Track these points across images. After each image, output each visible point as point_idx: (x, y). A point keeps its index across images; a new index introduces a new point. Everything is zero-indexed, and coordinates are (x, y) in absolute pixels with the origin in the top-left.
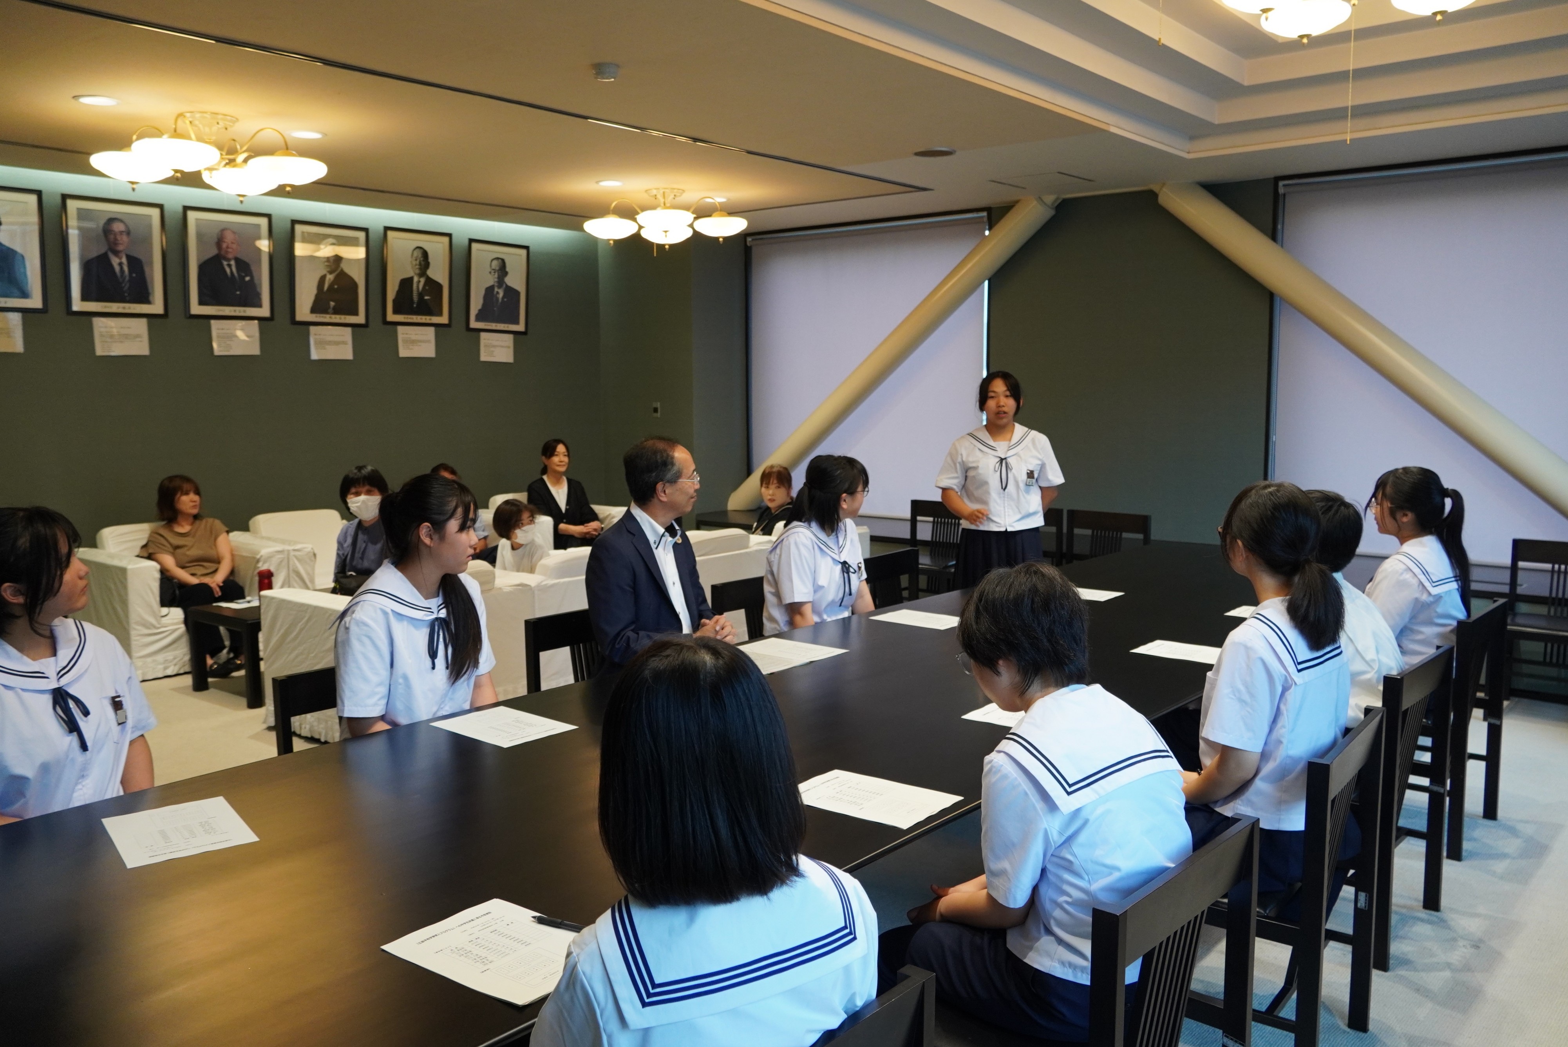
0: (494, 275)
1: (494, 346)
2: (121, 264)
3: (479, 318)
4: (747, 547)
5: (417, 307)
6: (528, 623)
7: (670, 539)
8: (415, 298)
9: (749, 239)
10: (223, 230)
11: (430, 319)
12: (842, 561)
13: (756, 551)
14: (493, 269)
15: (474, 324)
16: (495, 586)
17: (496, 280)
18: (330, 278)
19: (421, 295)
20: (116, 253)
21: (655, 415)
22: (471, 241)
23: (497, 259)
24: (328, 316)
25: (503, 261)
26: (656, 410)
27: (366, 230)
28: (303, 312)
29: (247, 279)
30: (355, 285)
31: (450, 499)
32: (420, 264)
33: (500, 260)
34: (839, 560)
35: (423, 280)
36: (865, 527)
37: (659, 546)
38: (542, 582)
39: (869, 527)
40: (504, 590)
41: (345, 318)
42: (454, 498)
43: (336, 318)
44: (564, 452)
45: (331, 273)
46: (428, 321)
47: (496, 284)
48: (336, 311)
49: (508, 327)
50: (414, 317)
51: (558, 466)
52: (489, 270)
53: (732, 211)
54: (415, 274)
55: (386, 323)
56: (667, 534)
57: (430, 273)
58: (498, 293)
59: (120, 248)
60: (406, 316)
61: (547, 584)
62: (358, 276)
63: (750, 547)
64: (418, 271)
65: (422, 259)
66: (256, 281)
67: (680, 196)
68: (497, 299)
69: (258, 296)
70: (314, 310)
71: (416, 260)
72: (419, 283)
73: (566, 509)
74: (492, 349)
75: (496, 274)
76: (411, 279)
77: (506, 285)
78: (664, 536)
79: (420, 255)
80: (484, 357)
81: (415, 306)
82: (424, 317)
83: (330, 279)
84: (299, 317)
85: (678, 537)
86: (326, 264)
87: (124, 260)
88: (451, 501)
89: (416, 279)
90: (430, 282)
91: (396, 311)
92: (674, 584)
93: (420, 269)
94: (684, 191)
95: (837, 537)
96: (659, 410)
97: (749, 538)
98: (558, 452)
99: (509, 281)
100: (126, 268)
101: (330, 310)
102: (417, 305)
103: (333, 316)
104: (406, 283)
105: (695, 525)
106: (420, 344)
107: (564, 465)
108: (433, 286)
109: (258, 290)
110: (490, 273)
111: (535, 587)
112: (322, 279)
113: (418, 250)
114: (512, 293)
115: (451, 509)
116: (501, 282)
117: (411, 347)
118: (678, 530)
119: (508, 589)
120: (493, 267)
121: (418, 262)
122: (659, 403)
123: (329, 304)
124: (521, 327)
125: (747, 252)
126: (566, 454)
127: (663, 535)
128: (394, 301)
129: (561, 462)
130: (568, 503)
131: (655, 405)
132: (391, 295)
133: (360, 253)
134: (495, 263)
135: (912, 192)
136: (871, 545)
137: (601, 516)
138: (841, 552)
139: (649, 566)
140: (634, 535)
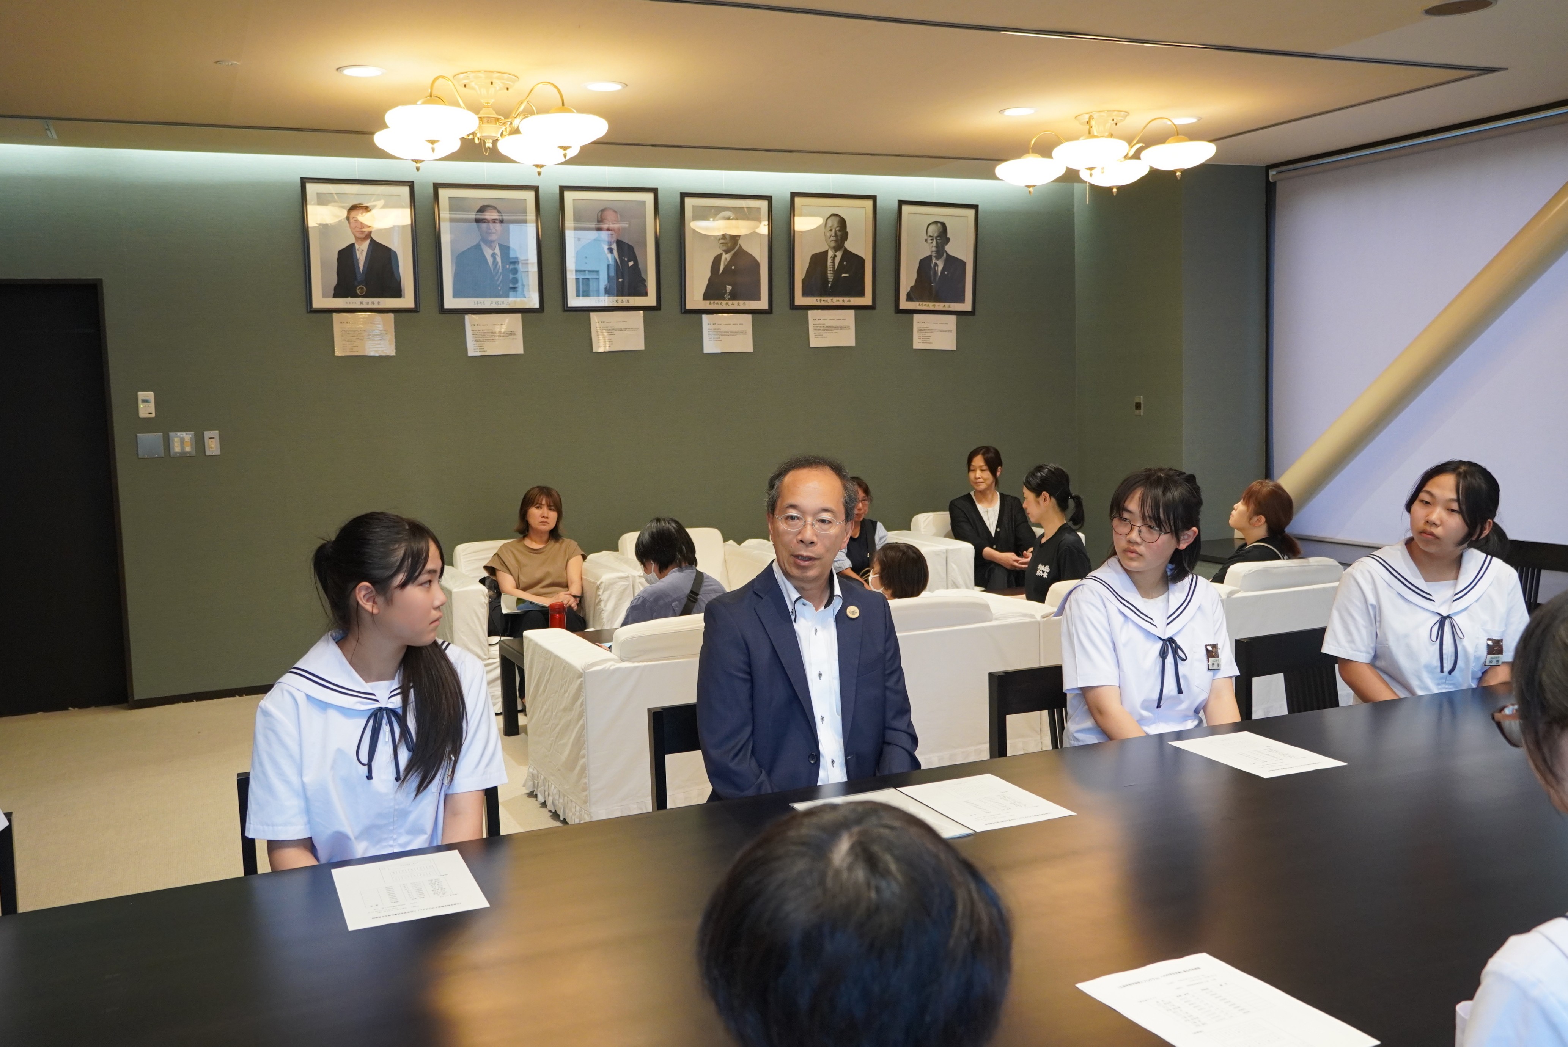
0: (932, 243)
1: (931, 331)
2: (493, 255)
3: (910, 298)
5: (831, 287)
8: (830, 276)
9: (1272, 173)
10: (603, 211)
11: (849, 301)
12: (1166, 637)
14: (930, 236)
15: (904, 305)
17: (934, 249)
18: (726, 257)
19: (837, 272)
20: (489, 243)
21: (1137, 412)
22: (901, 203)
23: (936, 223)
24: (724, 302)
25: (943, 225)
26: (1138, 406)
27: (769, 198)
28: (695, 298)
29: (631, 264)
30: (756, 265)
32: (836, 235)
33: (939, 224)
34: (1161, 636)
35: (839, 254)
41: (744, 304)
43: (733, 304)
45: (727, 252)
46: (846, 303)
47: (934, 254)
48: (734, 296)
49: (949, 306)
50: (829, 299)
51: (975, 482)
52: (925, 237)
53: (1192, 134)
54: (830, 247)
55: (793, 307)
57: (849, 245)
58: (936, 264)
59: (494, 237)
60: (819, 299)
62: (760, 254)
64: (833, 244)
65: (838, 229)
66: (640, 266)
67: (1122, 121)
68: (936, 273)
69: (643, 282)
70: (706, 297)
71: (831, 230)
72: (834, 259)
73: (997, 533)
74: (928, 334)
75: (935, 241)
76: (827, 252)
77: (947, 253)
79: (836, 225)
80: (918, 344)
81: (830, 285)
82: (841, 299)
83: (726, 259)
84: (689, 306)
86: (722, 241)
87: (497, 251)
89: (831, 253)
90: (847, 255)
91: (805, 294)
92: (820, 675)
93: (836, 241)
94: (1128, 113)
99: (951, 249)
100: (499, 260)
101: (727, 296)
102: (832, 285)
103: (730, 302)
104: (818, 260)
106: (835, 331)
108: (853, 262)
109: (643, 275)
110: (926, 240)
112: (717, 260)
113: (833, 218)
114: (955, 265)
115: (397, 560)
116: (940, 251)
117: (824, 335)
120: (930, 233)
121: (833, 233)
122: (1142, 397)
123: (726, 287)
124: (967, 306)
125: (1270, 189)
128: (804, 281)
129: (978, 478)
130: (999, 524)
131: (1137, 400)
132: (800, 274)
133: (763, 229)
134: (932, 229)
135: (1472, 76)
138: (1168, 624)
139: (775, 644)
140: (762, 598)
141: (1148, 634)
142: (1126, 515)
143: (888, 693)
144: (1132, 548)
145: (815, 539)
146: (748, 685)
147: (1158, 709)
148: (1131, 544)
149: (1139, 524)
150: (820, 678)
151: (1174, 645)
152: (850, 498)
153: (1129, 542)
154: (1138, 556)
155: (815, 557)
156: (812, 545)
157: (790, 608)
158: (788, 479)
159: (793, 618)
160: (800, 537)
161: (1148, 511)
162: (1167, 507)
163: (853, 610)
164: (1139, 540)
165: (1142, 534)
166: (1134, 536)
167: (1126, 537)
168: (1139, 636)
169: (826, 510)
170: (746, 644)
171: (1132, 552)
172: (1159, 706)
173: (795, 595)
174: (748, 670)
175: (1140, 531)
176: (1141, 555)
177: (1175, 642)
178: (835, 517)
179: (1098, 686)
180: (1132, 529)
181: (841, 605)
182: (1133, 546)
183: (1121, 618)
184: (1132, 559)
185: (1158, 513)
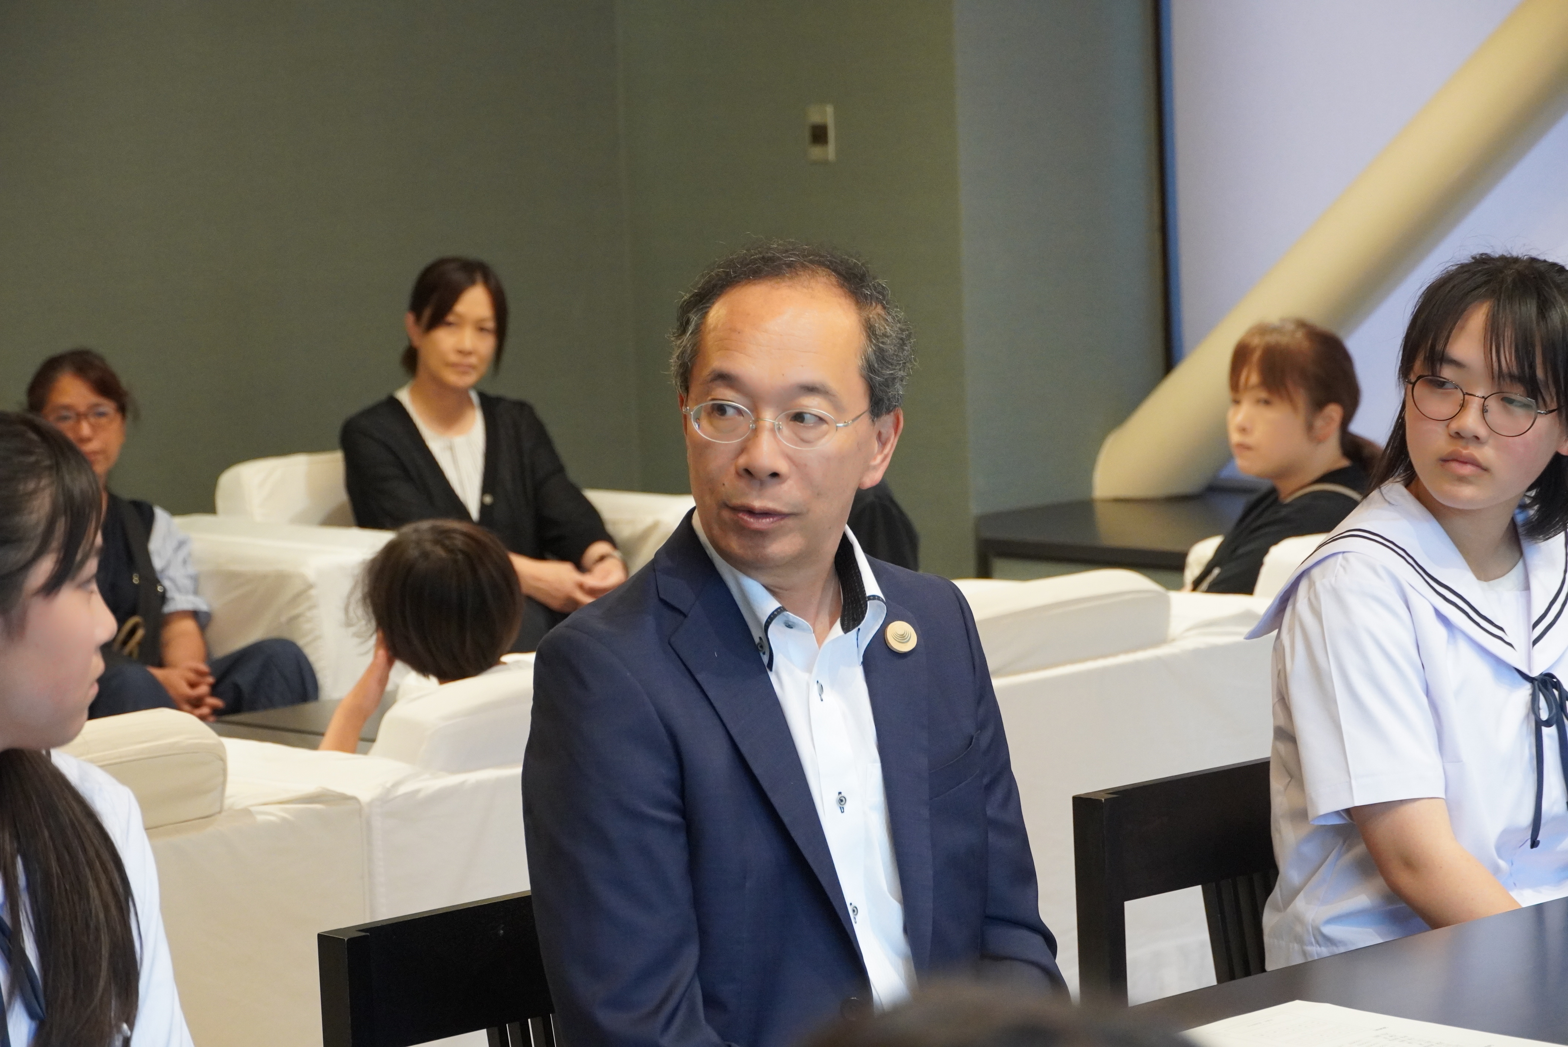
4: (1162, 640)
6: (326, 942)
12: (1535, 673)
13: (1197, 653)
16: (228, 802)
21: (816, 152)
26: (819, 135)
31: (31, 485)
34: (1525, 670)
38: (396, 785)
40: (260, 818)
42: (44, 482)
44: (483, 320)
51: (452, 364)
61: (417, 791)
63: (1173, 640)
73: (483, 508)
88: (34, 492)
92: (842, 801)
95: (1527, 587)
96: (832, 134)
97: (1167, 603)
105: (971, 563)
107: (477, 358)
111: (371, 803)
115: (38, 524)
119: (276, 814)
122: (830, 110)
126: (490, 325)
129: (469, 347)
130: (489, 484)
131: (815, 117)
138: (1535, 642)
139: (733, 732)
140: (685, 616)
141: (1498, 662)
142: (1447, 372)
143: (992, 837)
144: (1465, 452)
145: (782, 466)
146: (682, 839)
147: (1534, 849)
148: (1462, 443)
149: (1480, 393)
150: (842, 810)
151: (1556, 693)
152: (881, 354)
153: (1458, 436)
154: (1479, 471)
155: (785, 510)
156: (775, 480)
157: (756, 634)
158: (717, 313)
159: (765, 659)
160: (742, 461)
161: (1508, 359)
162: (1550, 350)
163: (901, 633)
164: (1482, 432)
165: (1489, 416)
166: (1471, 421)
167: (1448, 426)
168: (1482, 670)
169: (811, 389)
170: (673, 736)
171: (1465, 463)
172: (1534, 844)
173: (767, 604)
174: (677, 801)
175: (1484, 410)
176: (1486, 470)
177: (1558, 685)
178: (838, 407)
179: (1402, 802)
180: (1463, 406)
181: (881, 623)
182: (1466, 448)
183: (1440, 630)
184: (1462, 479)
185: (1532, 367)
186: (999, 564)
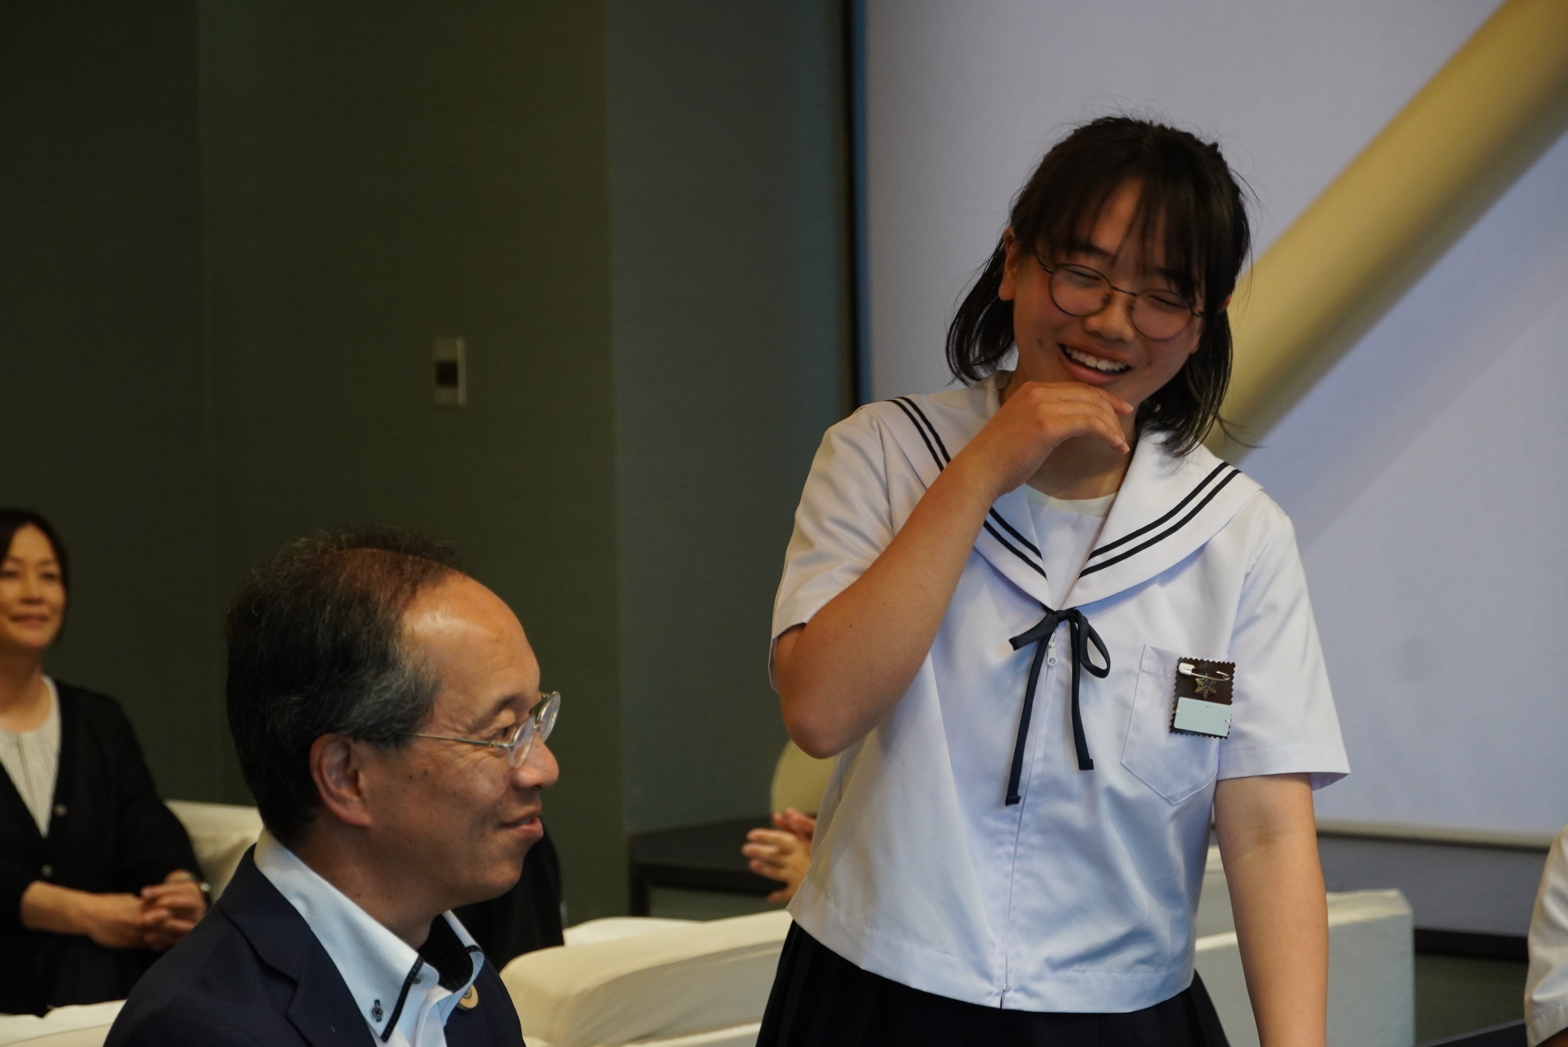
7: (442, 994)
21: (443, 395)
26: (447, 373)
36: (1392, 894)
37: (397, 1029)
39: (1409, 895)
44: (44, 563)
51: (18, 619)
56: (428, 969)
73: (55, 820)
78: (418, 982)
85: (470, 986)
96: (462, 374)
98: (18, 561)
107: (43, 618)
118: (472, 948)
122: (460, 344)
126: (54, 569)
127: (413, 977)
129: (29, 601)
130: (61, 792)
131: (442, 351)
136: (1419, 972)
137: (206, 851)
159: (380, 1028)
186: (658, 895)
